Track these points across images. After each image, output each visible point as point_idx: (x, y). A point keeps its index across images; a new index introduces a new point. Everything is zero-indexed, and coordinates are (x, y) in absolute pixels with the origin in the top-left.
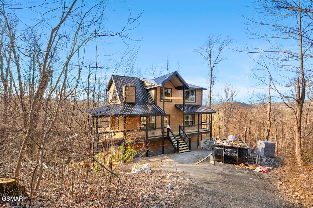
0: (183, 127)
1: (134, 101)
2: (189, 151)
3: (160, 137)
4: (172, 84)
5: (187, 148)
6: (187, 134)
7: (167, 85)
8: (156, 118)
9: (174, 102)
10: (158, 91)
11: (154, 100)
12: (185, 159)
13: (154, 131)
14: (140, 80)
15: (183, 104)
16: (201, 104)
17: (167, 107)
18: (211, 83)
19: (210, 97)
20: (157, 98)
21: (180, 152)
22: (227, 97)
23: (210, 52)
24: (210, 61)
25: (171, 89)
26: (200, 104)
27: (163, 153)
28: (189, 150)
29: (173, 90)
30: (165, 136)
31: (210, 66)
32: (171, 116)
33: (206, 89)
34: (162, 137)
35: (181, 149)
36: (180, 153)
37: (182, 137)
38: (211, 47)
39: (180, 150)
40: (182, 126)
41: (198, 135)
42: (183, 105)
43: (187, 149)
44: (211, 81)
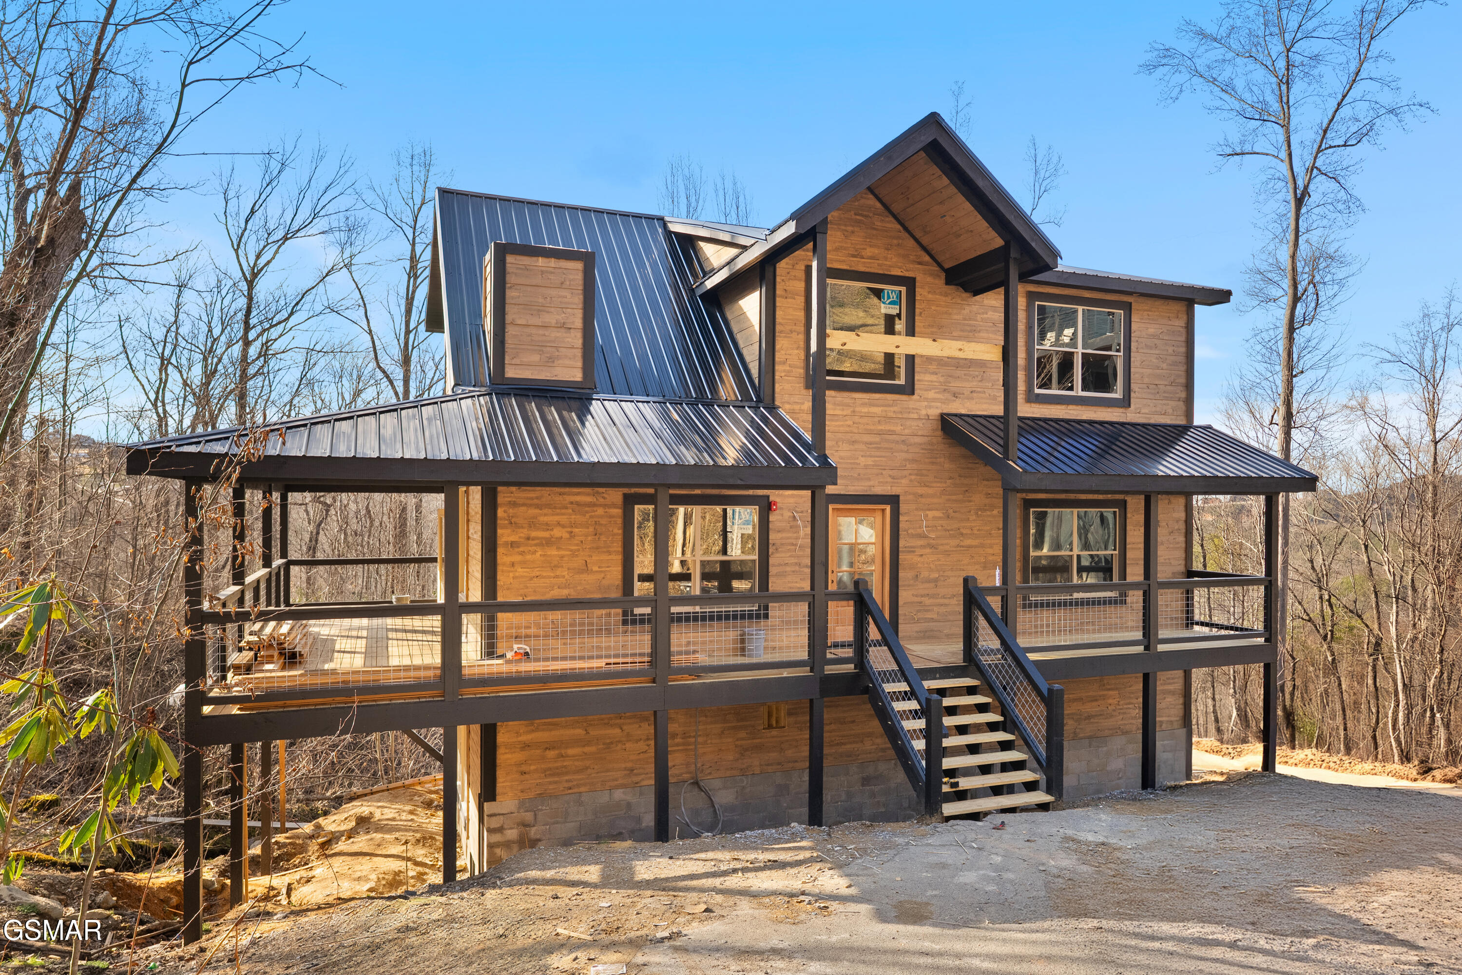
0: (1005, 600)
1: (577, 376)
2: (1043, 807)
3: (785, 673)
4: (911, 243)
5: (1026, 776)
6: (1032, 656)
7: (869, 251)
8: (773, 517)
9: (931, 394)
10: (787, 294)
11: (755, 372)
12: (969, 877)
13: (752, 628)
14: (668, 234)
15: (998, 410)
16: (1181, 421)
17: (870, 432)
18: (1296, 299)
19: (1288, 404)
20: (778, 357)
21: (949, 809)
22: (1433, 416)
23: (1281, 64)
24: (1286, 127)
25: (910, 283)
26: (1172, 418)
27: (815, 818)
28: (1041, 797)
29: (921, 293)
30: (830, 670)
31: (1284, 168)
32: (903, 508)
33: (1221, 297)
34: (804, 672)
35: (965, 783)
36: (948, 819)
37: (990, 688)
38: (1293, 20)
39: (961, 795)
40: (993, 590)
41: (1146, 677)
42: (1005, 419)
43: (1031, 786)
44: (1295, 285)
